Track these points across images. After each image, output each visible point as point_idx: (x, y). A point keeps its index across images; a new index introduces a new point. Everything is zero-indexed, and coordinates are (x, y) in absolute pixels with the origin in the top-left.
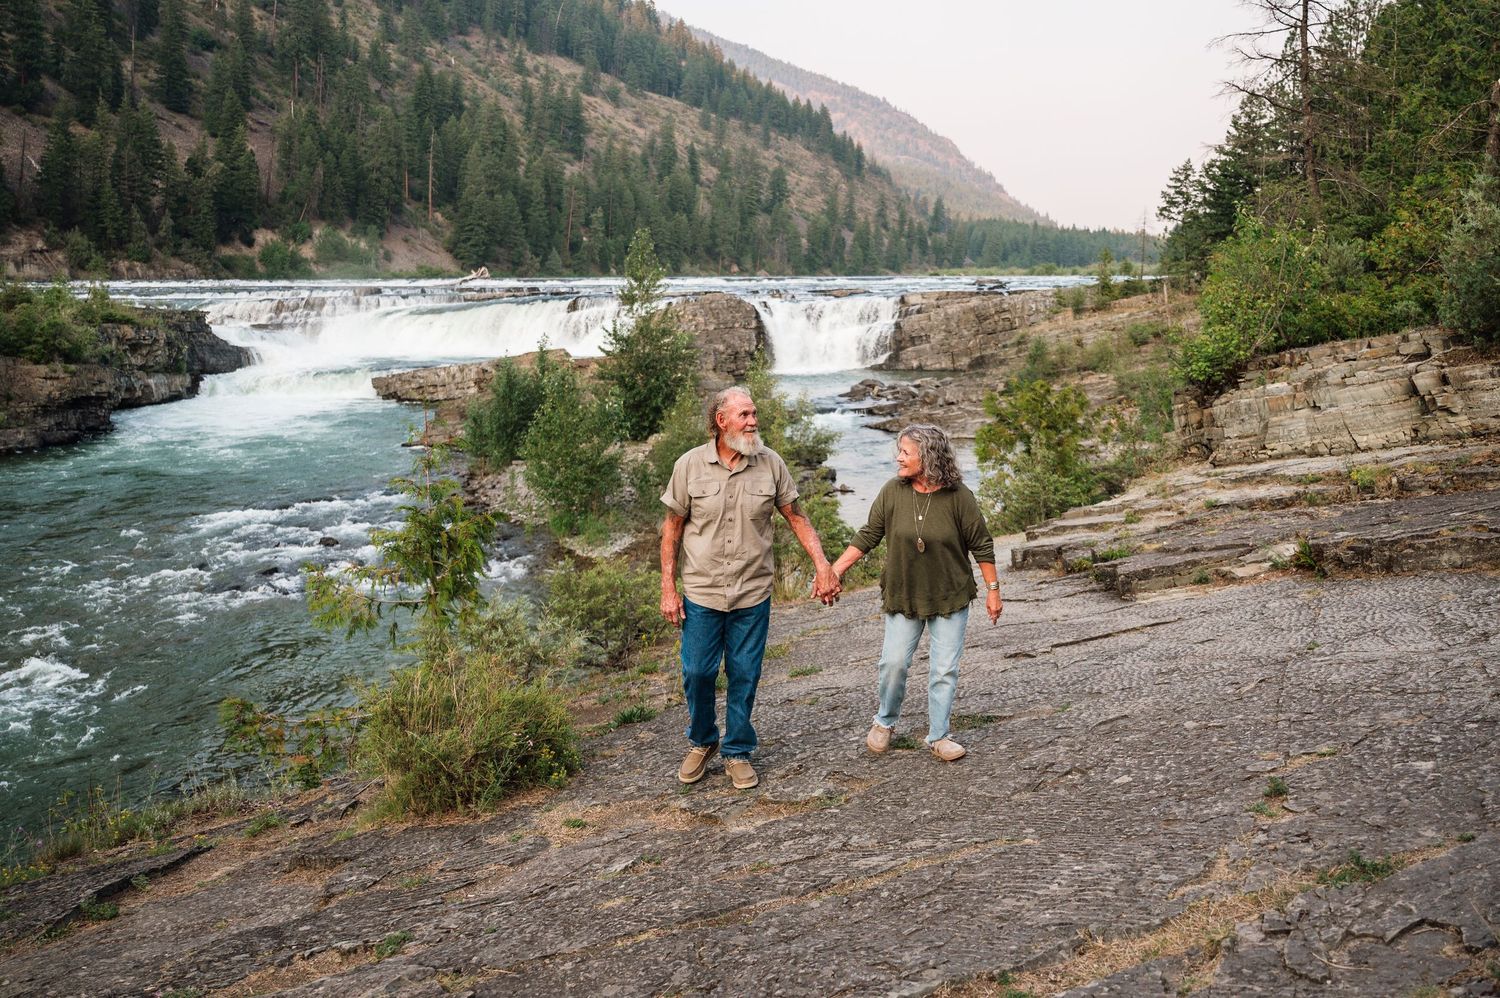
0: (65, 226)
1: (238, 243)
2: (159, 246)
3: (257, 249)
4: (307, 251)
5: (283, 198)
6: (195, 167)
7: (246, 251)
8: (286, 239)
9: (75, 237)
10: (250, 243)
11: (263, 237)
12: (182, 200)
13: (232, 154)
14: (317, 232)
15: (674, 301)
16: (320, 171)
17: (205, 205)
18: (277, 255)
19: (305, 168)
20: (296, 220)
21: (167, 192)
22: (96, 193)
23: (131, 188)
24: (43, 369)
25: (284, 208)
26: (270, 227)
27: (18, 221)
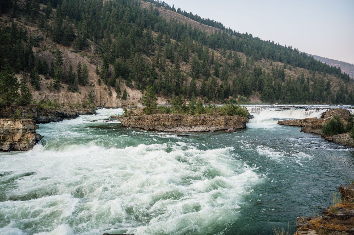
0: (204, 96)
1: (226, 98)
2: (216, 99)
3: (229, 99)
4: (237, 100)
5: (233, 91)
6: (221, 86)
7: (227, 100)
8: (234, 97)
9: (205, 97)
10: (228, 98)
11: (230, 97)
12: (219, 92)
13: (227, 84)
14: (239, 96)
15: (328, 109)
16: (240, 86)
17: (223, 92)
18: (233, 100)
19: (238, 86)
20: (235, 94)
21: (217, 90)
22: (208, 91)
23: (213, 90)
24: (243, 117)
25: (234, 92)
26: (231, 95)
27: (198, 95)
